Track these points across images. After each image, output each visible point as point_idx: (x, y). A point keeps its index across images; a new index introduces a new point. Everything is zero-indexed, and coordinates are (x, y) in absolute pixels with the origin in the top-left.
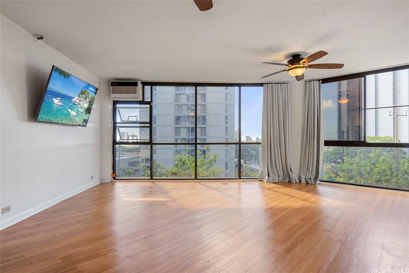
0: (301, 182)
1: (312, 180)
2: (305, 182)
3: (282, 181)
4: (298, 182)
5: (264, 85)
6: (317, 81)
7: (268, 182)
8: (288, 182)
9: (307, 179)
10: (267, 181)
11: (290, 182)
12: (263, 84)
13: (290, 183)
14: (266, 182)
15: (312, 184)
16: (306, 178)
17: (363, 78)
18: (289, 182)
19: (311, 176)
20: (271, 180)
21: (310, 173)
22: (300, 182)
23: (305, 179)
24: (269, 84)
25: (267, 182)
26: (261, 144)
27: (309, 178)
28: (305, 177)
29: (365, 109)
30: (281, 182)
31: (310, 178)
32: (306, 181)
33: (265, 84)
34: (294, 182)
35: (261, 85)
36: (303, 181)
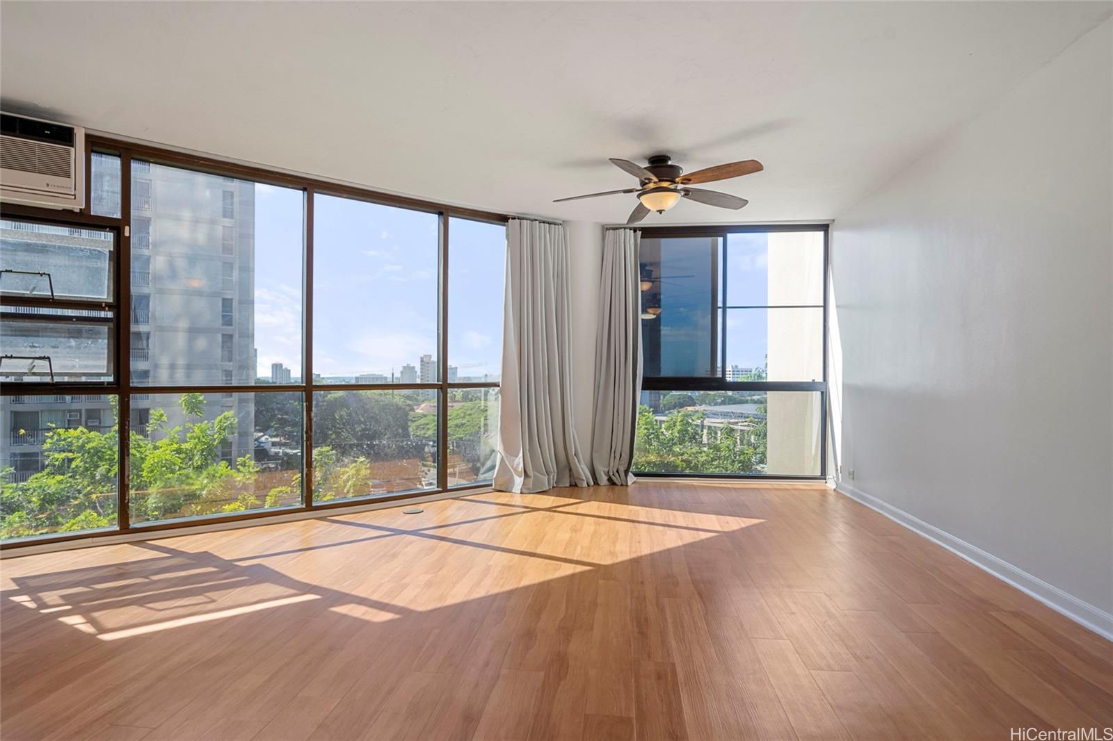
0: (599, 482)
1: (622, 474)
2: (607, 483)
3: (555, 485)
4: (592, 483)
5: (510, 221)
6: (631, 229)
7: (525, 491)
8: (568, 485)
9: (611, 474)
10: (521, 489)
11: (574, 485)
12: (509, 219)
13: (576, 488)
14: (519, 492)
15: (622, 485)
16: (608, 472)
17: (720, 240)
18: (570, 485)
19: (619, 465)
20: (531, 486)
21: (618, 457)
22: (596, 483)
23: (606, 475)
24: (525, 221)
25: (521, 493)
26: (499, 386)
27: (615, 471)
28: (607, 470)
29: (724, 308)
30: (553, 487)
31: (617, 471)
32: (610, 480)
33: (512, 219)
34: (584, 486)
35: (502, 219)
36: (604, 480)
